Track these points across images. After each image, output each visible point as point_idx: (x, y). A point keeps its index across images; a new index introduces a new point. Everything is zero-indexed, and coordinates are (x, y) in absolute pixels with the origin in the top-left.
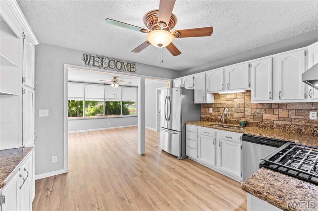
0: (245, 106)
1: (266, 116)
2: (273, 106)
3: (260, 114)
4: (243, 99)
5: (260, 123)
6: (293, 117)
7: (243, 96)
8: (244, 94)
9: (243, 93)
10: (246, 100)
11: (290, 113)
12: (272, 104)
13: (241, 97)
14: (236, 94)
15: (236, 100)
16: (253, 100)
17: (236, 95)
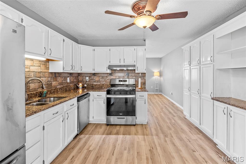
0: (41, 75)
1: (54, 83)
2: (57, 75)
3: (51, 82)
4: (40, 67)
5: (52, 90)
6: (64, 81)
7: (40, 65)
8: (40, 63)
9: (40, 61)
10: (42, 69)
11: (62, 79)
12: (57, 73)
13: (38, 65)
14: (32, 60)
15: (33, 68)
16: (65, 70)
17: (32, 62)
